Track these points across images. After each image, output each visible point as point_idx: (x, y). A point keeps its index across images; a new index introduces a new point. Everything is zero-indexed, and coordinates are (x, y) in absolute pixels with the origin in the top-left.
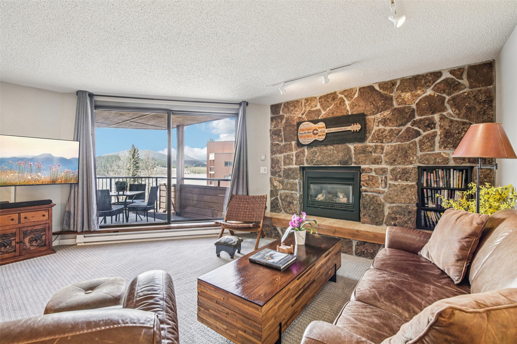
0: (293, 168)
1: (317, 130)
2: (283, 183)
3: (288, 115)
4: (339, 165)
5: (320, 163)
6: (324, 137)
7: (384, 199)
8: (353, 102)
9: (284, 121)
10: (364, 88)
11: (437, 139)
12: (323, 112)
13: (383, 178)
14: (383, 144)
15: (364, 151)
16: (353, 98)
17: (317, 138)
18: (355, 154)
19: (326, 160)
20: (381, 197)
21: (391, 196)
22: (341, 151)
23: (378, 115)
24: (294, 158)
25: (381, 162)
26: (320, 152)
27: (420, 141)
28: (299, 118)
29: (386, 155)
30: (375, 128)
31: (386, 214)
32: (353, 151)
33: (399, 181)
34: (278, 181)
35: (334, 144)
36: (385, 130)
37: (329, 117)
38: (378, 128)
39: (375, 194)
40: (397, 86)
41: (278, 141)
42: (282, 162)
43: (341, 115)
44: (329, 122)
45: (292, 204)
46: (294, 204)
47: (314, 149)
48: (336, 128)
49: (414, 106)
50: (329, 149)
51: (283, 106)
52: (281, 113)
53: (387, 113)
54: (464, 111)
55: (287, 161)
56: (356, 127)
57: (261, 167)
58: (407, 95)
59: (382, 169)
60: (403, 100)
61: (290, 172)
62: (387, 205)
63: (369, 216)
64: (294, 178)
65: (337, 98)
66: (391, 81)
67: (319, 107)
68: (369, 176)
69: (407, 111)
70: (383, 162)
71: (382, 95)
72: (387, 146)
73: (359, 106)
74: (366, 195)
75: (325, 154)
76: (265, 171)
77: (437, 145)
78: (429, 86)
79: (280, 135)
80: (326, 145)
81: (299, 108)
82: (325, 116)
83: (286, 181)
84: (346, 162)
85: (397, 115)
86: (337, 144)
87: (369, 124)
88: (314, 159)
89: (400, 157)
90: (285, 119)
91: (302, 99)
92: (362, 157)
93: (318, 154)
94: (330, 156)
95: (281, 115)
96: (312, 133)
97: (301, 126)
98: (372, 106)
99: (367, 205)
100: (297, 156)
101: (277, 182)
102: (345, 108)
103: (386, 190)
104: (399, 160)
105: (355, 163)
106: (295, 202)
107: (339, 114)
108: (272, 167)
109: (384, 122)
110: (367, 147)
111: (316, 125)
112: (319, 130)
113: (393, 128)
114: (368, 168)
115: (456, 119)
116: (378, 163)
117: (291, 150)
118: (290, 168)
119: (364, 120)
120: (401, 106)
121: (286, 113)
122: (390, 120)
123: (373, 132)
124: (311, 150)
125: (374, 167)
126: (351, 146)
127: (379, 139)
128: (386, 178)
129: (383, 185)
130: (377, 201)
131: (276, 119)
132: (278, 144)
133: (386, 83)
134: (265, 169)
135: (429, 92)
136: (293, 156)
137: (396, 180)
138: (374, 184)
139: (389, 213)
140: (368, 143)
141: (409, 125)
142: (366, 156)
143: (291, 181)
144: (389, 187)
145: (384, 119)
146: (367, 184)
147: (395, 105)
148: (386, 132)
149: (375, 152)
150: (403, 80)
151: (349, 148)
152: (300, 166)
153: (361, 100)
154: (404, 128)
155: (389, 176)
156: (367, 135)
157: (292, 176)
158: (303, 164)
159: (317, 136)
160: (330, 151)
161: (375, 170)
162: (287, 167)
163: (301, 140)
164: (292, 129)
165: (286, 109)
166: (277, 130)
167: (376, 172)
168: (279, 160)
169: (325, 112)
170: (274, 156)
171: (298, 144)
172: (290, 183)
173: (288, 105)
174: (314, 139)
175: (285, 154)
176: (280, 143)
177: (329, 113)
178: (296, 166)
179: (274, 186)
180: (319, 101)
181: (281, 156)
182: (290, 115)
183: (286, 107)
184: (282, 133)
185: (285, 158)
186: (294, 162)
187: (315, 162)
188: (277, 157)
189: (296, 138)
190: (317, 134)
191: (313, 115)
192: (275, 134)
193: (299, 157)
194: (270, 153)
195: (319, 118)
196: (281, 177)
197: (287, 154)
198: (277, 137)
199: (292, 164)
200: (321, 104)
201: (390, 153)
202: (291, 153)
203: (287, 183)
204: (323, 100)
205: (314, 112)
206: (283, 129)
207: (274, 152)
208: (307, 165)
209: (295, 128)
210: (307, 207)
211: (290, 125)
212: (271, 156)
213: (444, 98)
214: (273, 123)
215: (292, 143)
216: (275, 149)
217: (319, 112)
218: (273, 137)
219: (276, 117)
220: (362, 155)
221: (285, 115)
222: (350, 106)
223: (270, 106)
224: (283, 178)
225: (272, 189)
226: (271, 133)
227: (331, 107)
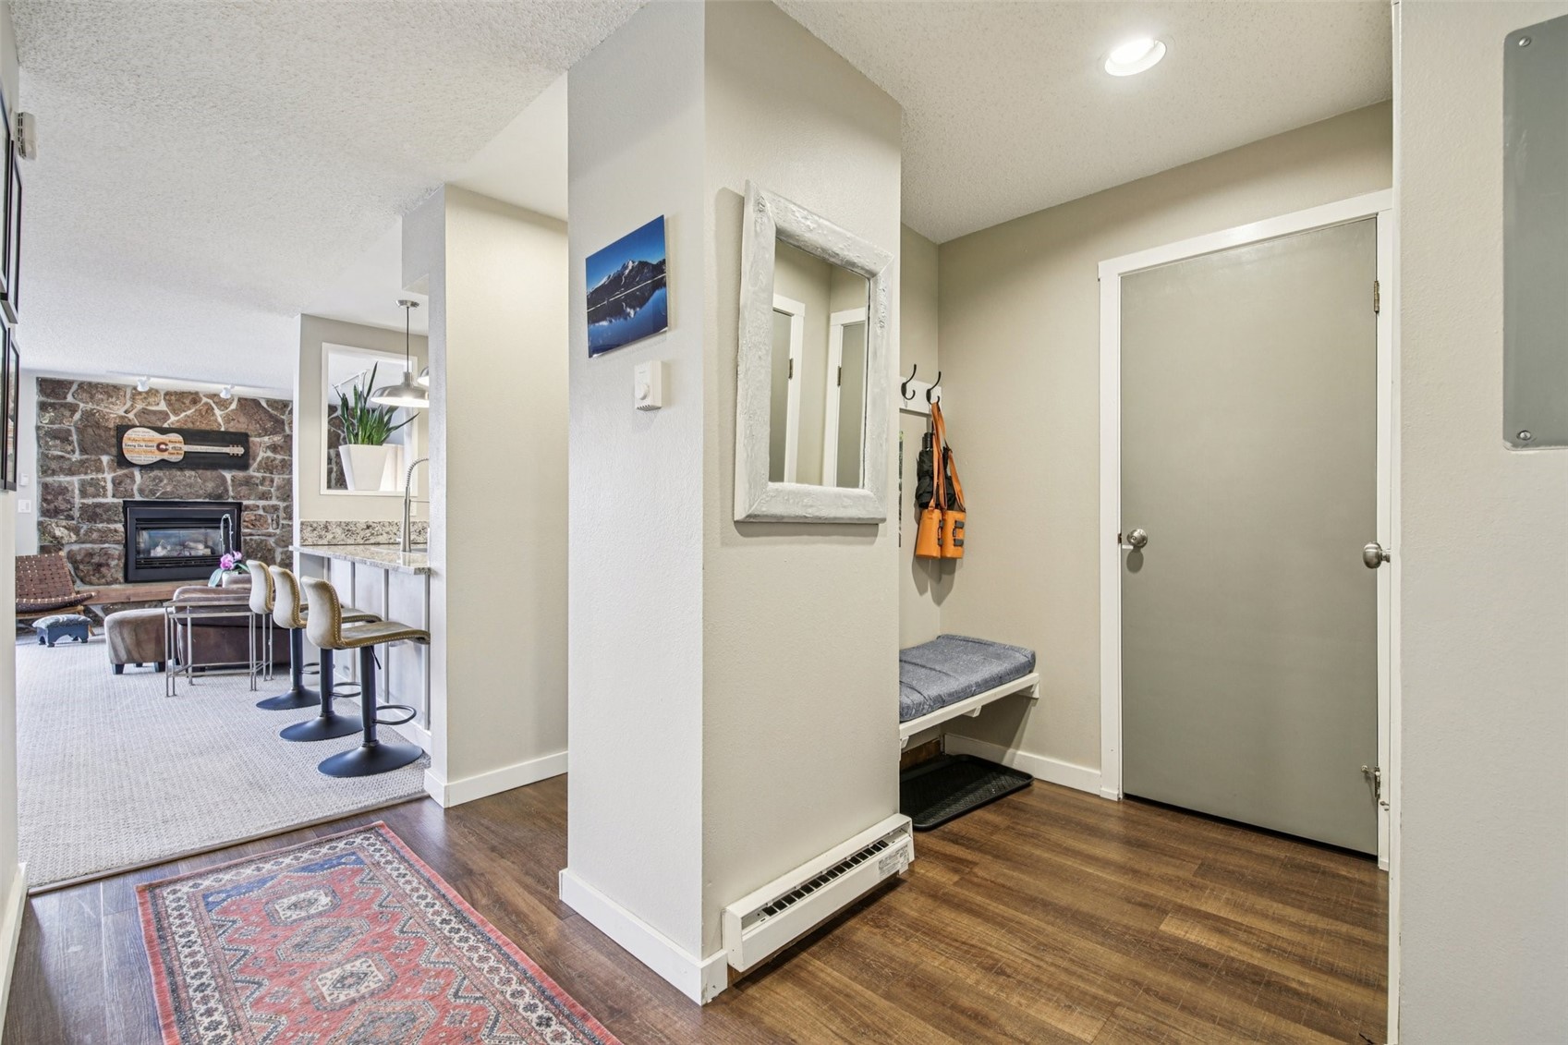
0: (108, 503)
1: (166, 445)
2: (79, 531)
3: (90, 406)
4: (207, 500)
5: (170, 496)
6: (181, 457)
7: (275, 542)
8: (228, 415)
9: (77, 416)
10: (246, 399)
12: (173, 418)
13: (275, 516)
14: (273, 476)
15: (248, 482)
16: (227, 408)
17: (165, 456)
18: (233, 486)
19: (181, 492)
20: (271, 541)
21: (284, 539)
22: (209, 480)
23: (266, 439)
24: (110, 486)
25: (271, 498)
26: (171, 480)
28: (122, 417)
29: (278, 489)
30: (262, 455)
31: (278, 560)
32: (230, 481)
34: (65, 527)
35: (199, 469)
36: (275, 459)
37: (185, 427)
38: (266, 455)
39: (263, 537)
40: (288, 408)
41: (62, 451)
42: (77, 492)
43: (208, 428)
44: (189, 435)
45: (107, 567)
46: (112, 566)
47: (156, 473)
48: (203, 447)
50: (187, 475)
51: (75, 387)
52: (70, 399)
53: (277, 438)
55: (91, 490)
56: (239, 450)
57: (20, 501)
59: (273, 506)
61: (98, 510)
62: (279, 550)
64: (109, 521)
65: (200, 401)
66: (281, 401)
67: (163, 406)
68: (255, 515)
70: (274, 498)
71: (271, 416)
72: (278, 478)
73: (238, 421)
74: (251, 540)
75: (179, 482)
76: (27, 507)
79: (68, 440)
80: (181, 469)
81: (118, 398)
82: (177, 424)
83: (85, 527)
84: (220, 496)
86: (203, 469)
87: (253, 448)
88: (157, 490)
90: (80, 412)
91: (126, 386)
92: (244, 490)
93: (165, 481)
94: (190, 486)
95: (69, 403)
96: (155, 448)
97: (130, 432)
98: (258, 425)
99: (253, 552)
100: (117, 483)
101: (61, 529)
102: (216, 421)
103: (278, 531)
105: (233, 498)
106: (113, 563)
107: (204, 426)
108: (44, 500)
109: (273, 448)
110: (252, 477)
111: (164, 437)
112: (170, 446)
113: (286, 457)
114: (252, 504)
116: (267, 499)
117: (99, 470)
118: (100, 503)
119: (247, 441)
121: (87, 403)
122: (281, 447)
123: (259, 459)
124: (150, 474)
125: (261, 503)
126: (228, 475)
127: (268, 469)
128: (278, 517)
129: (275, 526)
130: (266, 546)
131: (55, 409)
132: (62, 457)
133: (276, 401)
134: (27, 505)
136: (105, 482)
137: (290, 518)
138: (262, 526)
139: (282, 560)
140: (251, 472)
142: (251, 489)
143: (100, 526)
144: (283, 528)
145: (274, 444)
146: (252, 525)
147: (287, 431)
148: (277, 462)
149: (262, 485)
151: (224, 476)
152: (125, 499)
153: (242, 415)
155: (282, 514)
156: (251, 462)
157: (105, 517)
158: (132, 496)
159: (167, 453)
160: (190, 477)
161: (264, 508)
162: (90, 501)
163: (127, 456)
164: (103, 434)
165: (84, 395)
166: (59, 431)
167: (264, 509)
168: (66, 488)
169: (177, 418)
170: (49, 480)
171: (122, 461)
172: (99, 530)
173: (89, 388)
174: (158, 458)
175: (83, 477)
176: (67, 456)
177: (186, 421)
178: (115, 500)
179: (54, 537)
180: (164, 398)
181: (74, 481)
182: (95, 407)
183: (84, 391)
184: (74, 437)
185: (83, 484)
186: (110, 492)
187: (158, 494)
188: (60, 482)
189: (114, 451)
190: (166, 450)
191: (153, 418)
192: (55, 438)
193: (120, 484)
194: (38, 472)
195: (166, 425)
196: (73, 519)
197: (88, 477)
198: (58, 442)
199: (105, 496)
200: (169, 404)
201: (284, 487)
202: (100, 476)
203: (90, 530)
204: (173, 397)
205: (155, 413)
206: (77, 431)
207: (50, 472)
208: (141, 499)
209: (112, 433)
210: (137, 568)
211: (97, 425)
212: (39, 477)
213: (339, 435)
214: (48, 415)
215: (105, 459)
216: (54, 465)
217: (165, 416)
218: (47, 442)
219: (54, 403)
220: (243, 487)
221: (82, 405)
222: (223, 418)
223: (37, 378)
224: (80, 520)
225: (46, 544)
226: (42, 433)
227: (189, 413)
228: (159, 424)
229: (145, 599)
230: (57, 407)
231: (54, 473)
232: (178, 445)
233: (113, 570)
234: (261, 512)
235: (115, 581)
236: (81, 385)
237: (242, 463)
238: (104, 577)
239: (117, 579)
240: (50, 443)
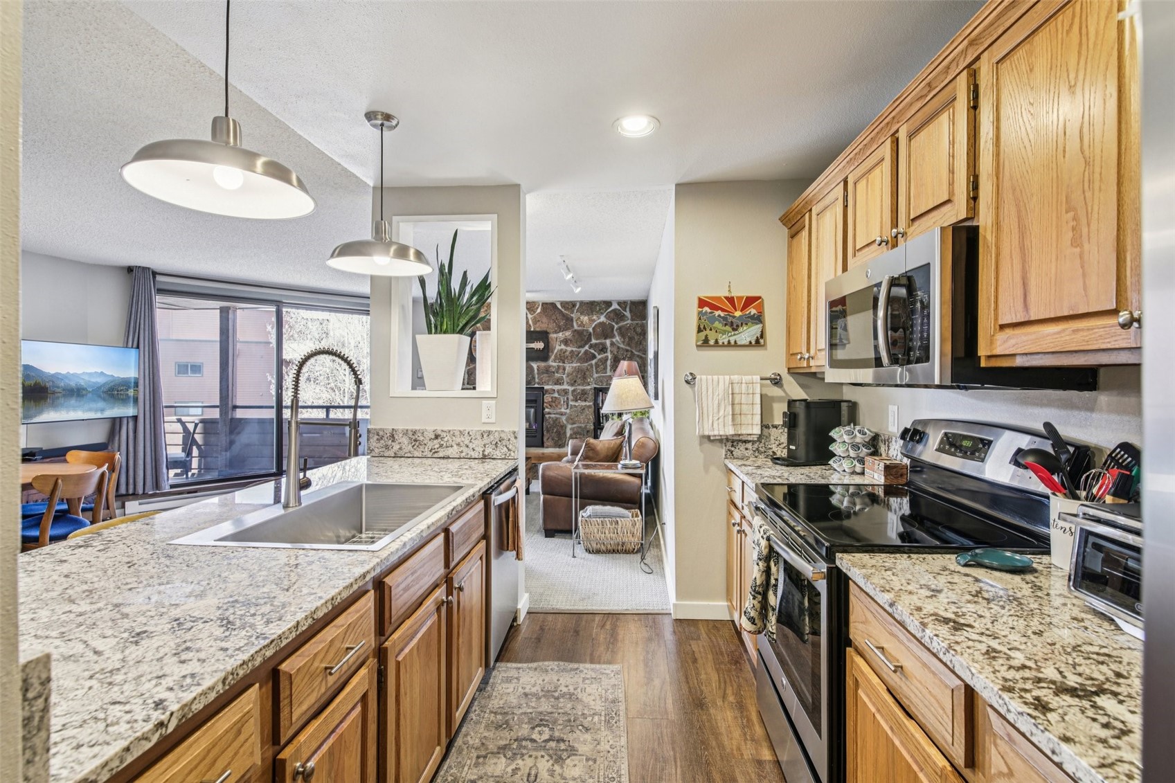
7: (566, 420)
8: (535, 317)
10: (547, 304)
11: (609, 362)
13: (565, 399)
14: (565, 365)
15: (548, 371)
16: (535, 313)
18: (538, 374)
20: (564, 419)
21: (572, 417)
23: (560, 334)
25: (563, 383)
27: (596, 363)
29: (568, 376)
30: (558, 347)
31: (568, 435)
32: (536, 371)
33: (579, 401)
36: (566, 350)
38: (560, 348)
39: (558, 416)
40: (577, 308)
49: (591, 330)
53: (568, 334)
54: (627, 340)
56: (540, 346)
58: (585, 319)
59: (564, 390)
60: (582, 322)
62: (569, 427)
63: (553, 439)
66: (571, 302)
68: (552, 398)
69: (585, 333)
70: (565, 383)
71: (564, 315)
72: (569, 367)
73: (542, 322)
74: (550, 417)
77: (609, 368)
78: (602, 313)
84: (529, 383)
85: (577, 337)
87: (552, 343)
89: (579, 378)
92: (545, 377)
98: (554, 324)
99: (551, 427)
103: (568, 411)
104: (579, 381)
105: (538, 384)
109: (566, 342)
110: (550, 367)
113: (574, 349)
114: (550, 389)
115: (622, 346)
116: (560, 384)
119: (547, 338)
120: (580, 328)
122: (570, 340)
123: (556, 351)
125: (557, 387)
126: (534, 366)
127: (561, 359)
128: (568, 399)
129: (565, 406)
130: (559, 423)
133: (567, 303)
135: (603, 319)
137: (576, 401)
138: (556, 406)
139: (571, 434)
140: (551, 363)
141: (587, 347)
142: (549, 377)
144: (571, 408)
145: (566, 339)
146: (550, 405)
147: (576, 327)
148: (567, 353)
149: (557, 372)
150: (582, 303)
151: (532, 367)
153: (544, 316)
154: (583, 350)
155: (571, 397)
156: (550, 354)
161: (558, 391)
167: (558, 393)
201: (572, 374)
213: (614, 326)
220: (544, 375)
222: (532, 320)
234: (555, 395)
237: (544, 355)
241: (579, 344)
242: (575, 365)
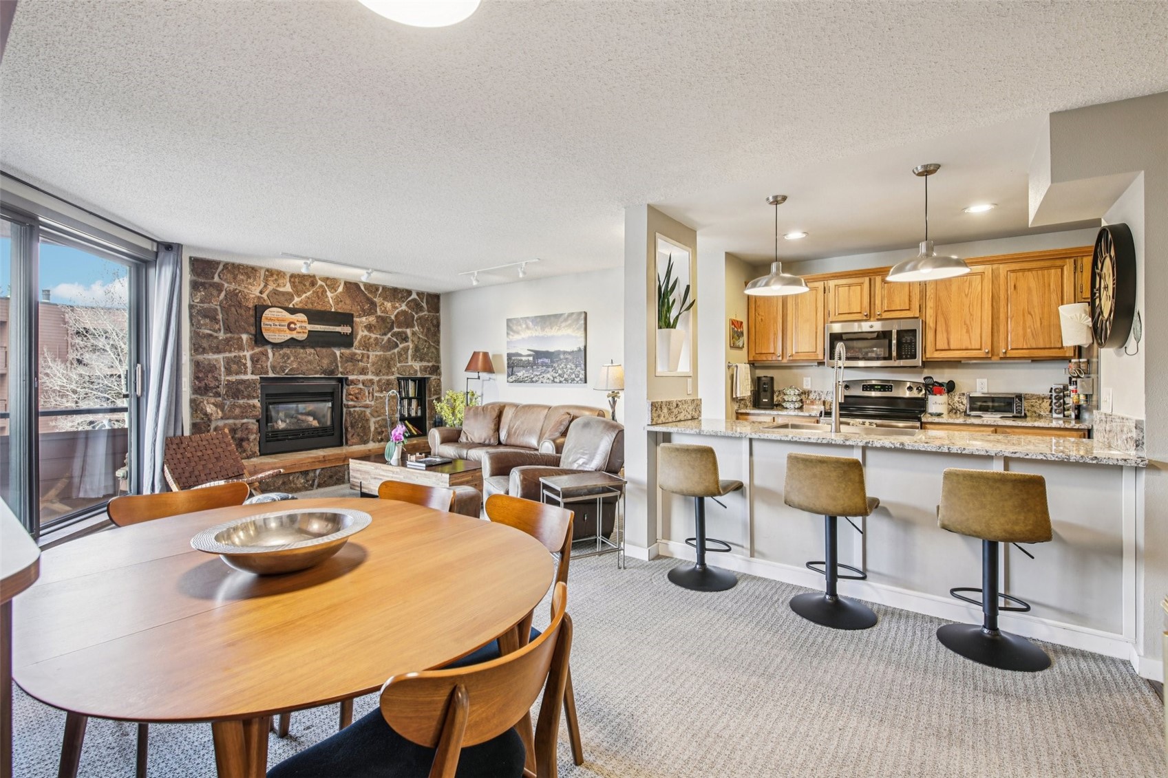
0: (248, 380)
1: (295, 324)
2: (224, 407)
3: (232, 286)
4: (323, 376)
5: (296, 373)
6: (306, 336)
7: (371, 413)
8: (337, 296)
9: (222, 295)
10: (350, 283)
11: (410, 352)
12: (297, 299)
13: (371, 390)
14: (369, 353)
15: (352, 359)
16: (336, 291)
17: (294, 335)
18: (341, 362)
19: (304, 368)
20: (368, 411)
21: (378, 409)
22: (326, 357)
23: (364, 319)
24: (249, 364)
25: (368, 372)
26: (296, 357)
27: (399, 352)
28: (259, 298)
29: (373, 365)
30: (362, 333)
31: (372, 429)
32: (339, 358)
33: (384, 392)
34: (213, 404)
35: (318, 347)
36: (370, 337)
37: (307, 307)
38: (364, 334)
39: (363, 409)
40: (379, 292)
41: (210, 330)
42: (223, 369)
43: (323, 309)
44: (315, 316)
45: (247, 442)
46: (251, 440)
47: (286, 350)
48: (322, 326)
49: (393, 317)
50: (308, 352)
51: (221, 267)
52: (216, 279)
53: (372, 319)
54: (425, 330)
55: (234, 367)
56: (347, 330)
58: (388, 305)
59: (369, 380)
60: (386, 308)
61: (240, 387)
62: (373, 420)
63: (358, 435)
64: (250, 397)
65: (317, 284)
66: (374, 285)
67: (288, 288)
68: (355, 389)
69: (388, 320)
70: (370, 373)
71: (367, 297)
72: (374, 355)
73: (345, 303)
75: (303, 359)
77: (410, 358)
78: (403, 302)
79: (216, 319)
80: (303, 347)
81: (254, 279)
82: (301, 305)
83: (229, 403)
84: (332, 372)
85: (380, 323)
86: (321, 347)
87: (356, 327)
88: (286, 367)
89: (385, 367)
90: (224, 291)
91: (261, 268)
93: (292, 359)
94: (310, 362)
95: (216, 283)
96: (286, 327)
97: (267, 312)
98: (359, 307)
99: (355, 422)
100: (255, 360)
101: (211, 406)
102: (328, 302)
103: (373, 403)
104: (384, 371)
105: (342, 373)
106: (252, 437)
107: (319, 308)
108: (197, 378)
109: (369, 328)
110: (355, 354)
111: (293, 316)
112: (298, 325)
113: (378, 336)
114: (356, 379)
115: (421, 336)
116: (365, 374)
117: (241, 348)
118: (242, 380)
119: (353, 321)
120: (382, 314)
121: (230, 283)
122: (375, 327)
123: (359, 337)
124: (281, 352)
125: (362, 377)
126: (338, 352)
127: (366, 347)
128: (373, 390)
129: (371, 398)
130: (364, 416)
131: (205, 288)
132: (211, 335)
133: (370, 285)
135: (404, 307)
136: (246, 359)
137: (382, 392)
138: (361, 398)
139: (376, 428)
140: (354, 350)
141: (389, 335)
142: (354, 365)
143: (241, 402)
144: (376, 400)
145: (370, 324)
146: (357, 398)
147: (379, 313)
149: (362, 361)
150: (384, 288)
151: (335, 353)
152: (261, 376)
153: (348, 298)
154: (386, 338)
155: (376, 388)
156: (354, 340)
157: (245, 393)
158: (267, 373)
159: (295, 332)
160: (310, 355)
161: (363, 382)
162: (233, 378)
163: (267, 335)
164: (243, 313)
165: (229, 275)
166: (209, 309)
167: (363, 384)
168: (214, 366)
169: (299, 299)
170: (200, 357)
171: (259, 339)
172: (240, 406)
173: (234, 270)
174: (289, 337)
175: (227, 355)
176: (215, 334)
177: (307, 302)
178: (254, 377)
179: (206, 414)
180: (290, 281)
181: (219, 358)
182: (237, 287)
183: (229, 271)
184: (220, 317)
185: (228, 362)
186: (249, 370)
187: (287, 371)
188: (209, 360)
189: (252, 330)
190: (295, 329)
191: (282, 299)
192: (205, 316)
193: (257, 361)
194: (191, 350)
195: (291, 306)
196: (220, 396)
197: (233, 355)
198: (208, 321)
199: (245, 373)
200: (293, 285)
201: (377, 363)
202: (241, 354)
203: (233, 406)
204: (297, 280)
205: (283, 294)
206: (222, 309)
207: (201, 350)
208: (274, 376)
209: (251, 313)
210: (267, 441)
211: (240, 305)
212: (191, 355)
213: (414, 316)
214: (199, 294)
215: (245, 337)
216: (205, 344)
217: (290, 297)
218: (199, 321)
219: (204, 282)
220: (350, 364)
221: (226, 285)
222: (334, 300)
223: (190, 258)
224: (226, 397)
225: (198, 421)
226: (195, 311)
227: (308, 294)
228: (286, 305)
229: (290, 472)
230: (207, 286)
231: (204, 351)
232: (304, 324)
233: (252, 444)
234: (361, 386)
235: (253, 455)
236: (226, 265)
237: (347, 341)
238: (245, 451)
239: (255, 452)
240: (202, 322)
241: (383, 331)
242: (379, 353)
